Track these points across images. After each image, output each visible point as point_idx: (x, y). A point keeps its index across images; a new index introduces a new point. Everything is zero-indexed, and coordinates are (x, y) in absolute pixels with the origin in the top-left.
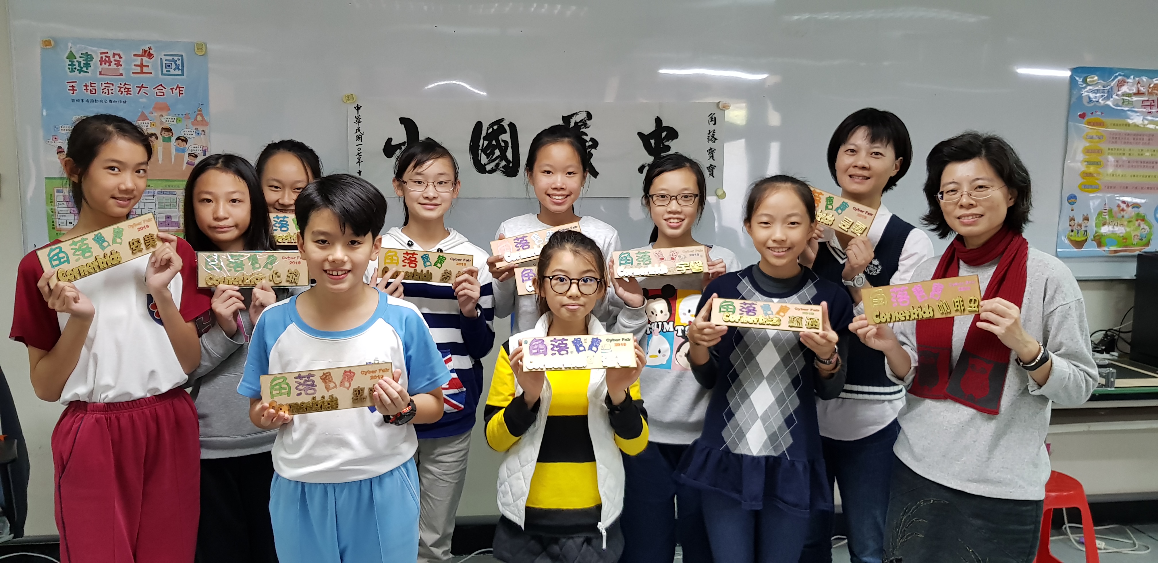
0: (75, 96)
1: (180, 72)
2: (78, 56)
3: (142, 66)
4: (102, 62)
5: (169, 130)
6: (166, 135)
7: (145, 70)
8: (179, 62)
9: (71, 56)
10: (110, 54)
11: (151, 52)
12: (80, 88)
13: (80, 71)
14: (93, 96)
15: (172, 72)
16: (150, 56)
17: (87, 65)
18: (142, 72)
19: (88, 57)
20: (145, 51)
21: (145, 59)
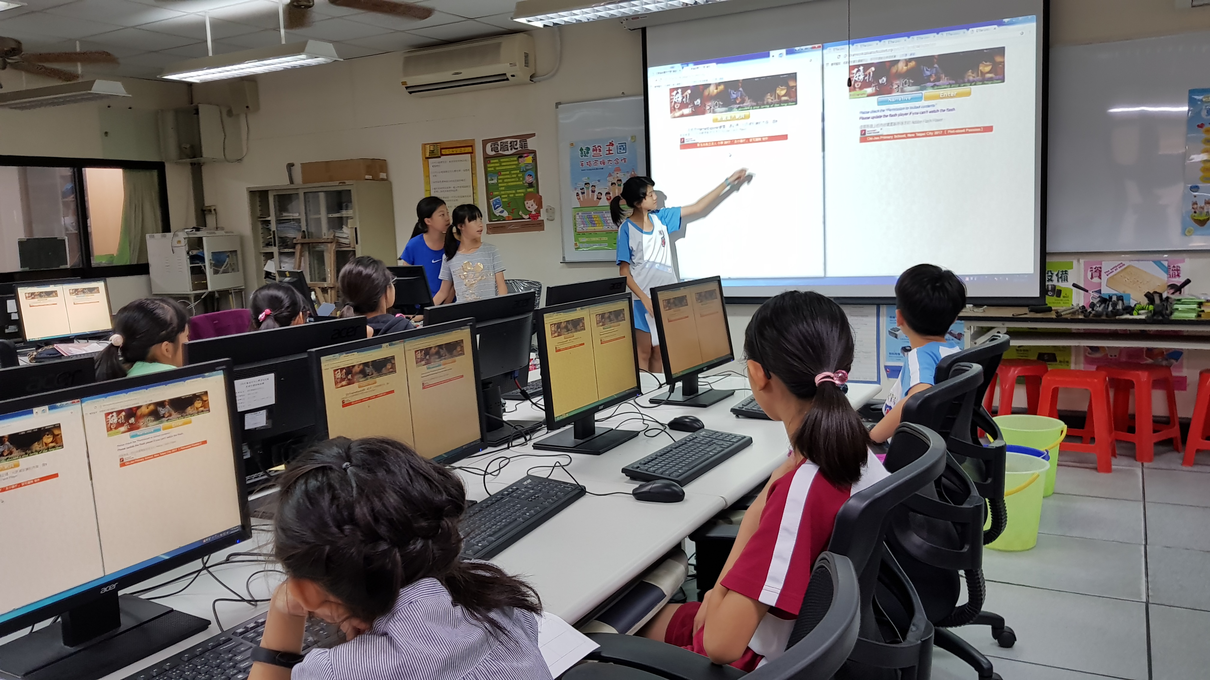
0: (583, 168)
1: (625, 151)
2: (584, 149)
3: (609, 150)
4: (594, 150)
5: (620, 180)
6: (619, 183)
7: (611, 152)
8: (624, 147)
9: (581, 150)
10: (597, 147)
11: (613, 143)
12: (585, 164)
13: (585, 156)
14: (591, 168)
15: (622, 151)
16: (613, 145)
17: (588, 153)
18: (610, 154)
19: (588, 149)
20: (610, 143)
21: (611, 147)
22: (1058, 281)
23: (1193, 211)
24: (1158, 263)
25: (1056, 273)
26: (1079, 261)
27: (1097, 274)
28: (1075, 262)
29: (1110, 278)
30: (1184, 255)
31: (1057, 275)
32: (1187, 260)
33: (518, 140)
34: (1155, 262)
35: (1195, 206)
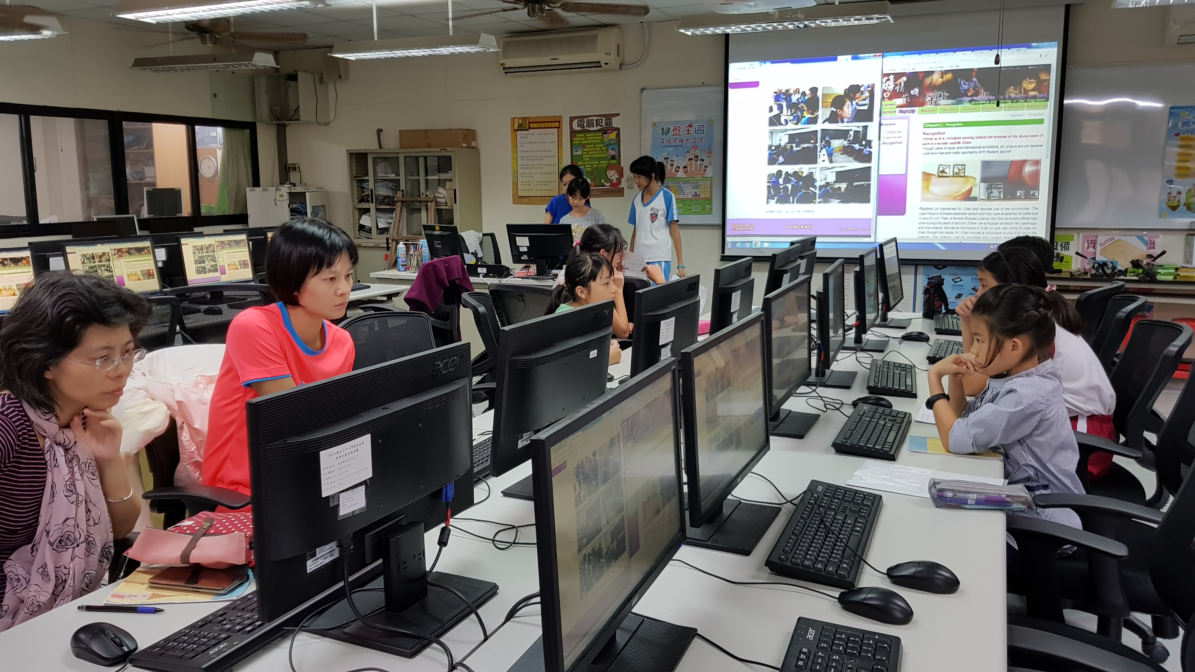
0: (663, 145)
1: (702, 132)
2: (665, 129)
4: (673, 130)
5: (697, 157)
6: (696, 158)
7: (689, 132)
8: (702, 128)
9: (663, 129)
10: (677, 127)
11: (692, 125)
12: (665, 142)
13: (666, 135)
14: (670, 145)
15: (700, 132)
17: (668, 132)
19: (669, 129)
20: (689, 125)
21: (690, 128)
22: (1062, 250)
23: (1168, 199)
24: (1141, 238)
25: (1060, 244)
26: (1078, 234)
27: (1092, 245)
28: (1076, 236)
29: (1104, 248)
30: (1159, 233)
31: (1061, 245)
32: (1161, 236)
33: (604, 119)
34: (1138, 237)
35: (1170, 195)
